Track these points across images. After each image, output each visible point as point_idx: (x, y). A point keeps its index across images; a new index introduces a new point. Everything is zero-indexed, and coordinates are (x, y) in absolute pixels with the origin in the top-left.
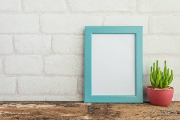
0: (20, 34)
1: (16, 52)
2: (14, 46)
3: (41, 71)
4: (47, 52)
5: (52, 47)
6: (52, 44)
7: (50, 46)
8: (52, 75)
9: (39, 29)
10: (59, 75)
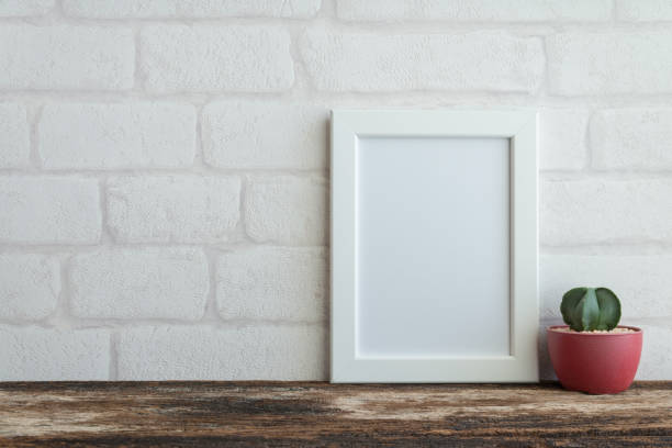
0: (128, 171)
1: (111, 235)
2: (105, 219)
3: (203, 305)
4: (225, 239)
5: (243, 218)
6: (242, 208)
7: (238, 215)
8: (242, 321)
9: (197, 156)
10: (268, 322)
